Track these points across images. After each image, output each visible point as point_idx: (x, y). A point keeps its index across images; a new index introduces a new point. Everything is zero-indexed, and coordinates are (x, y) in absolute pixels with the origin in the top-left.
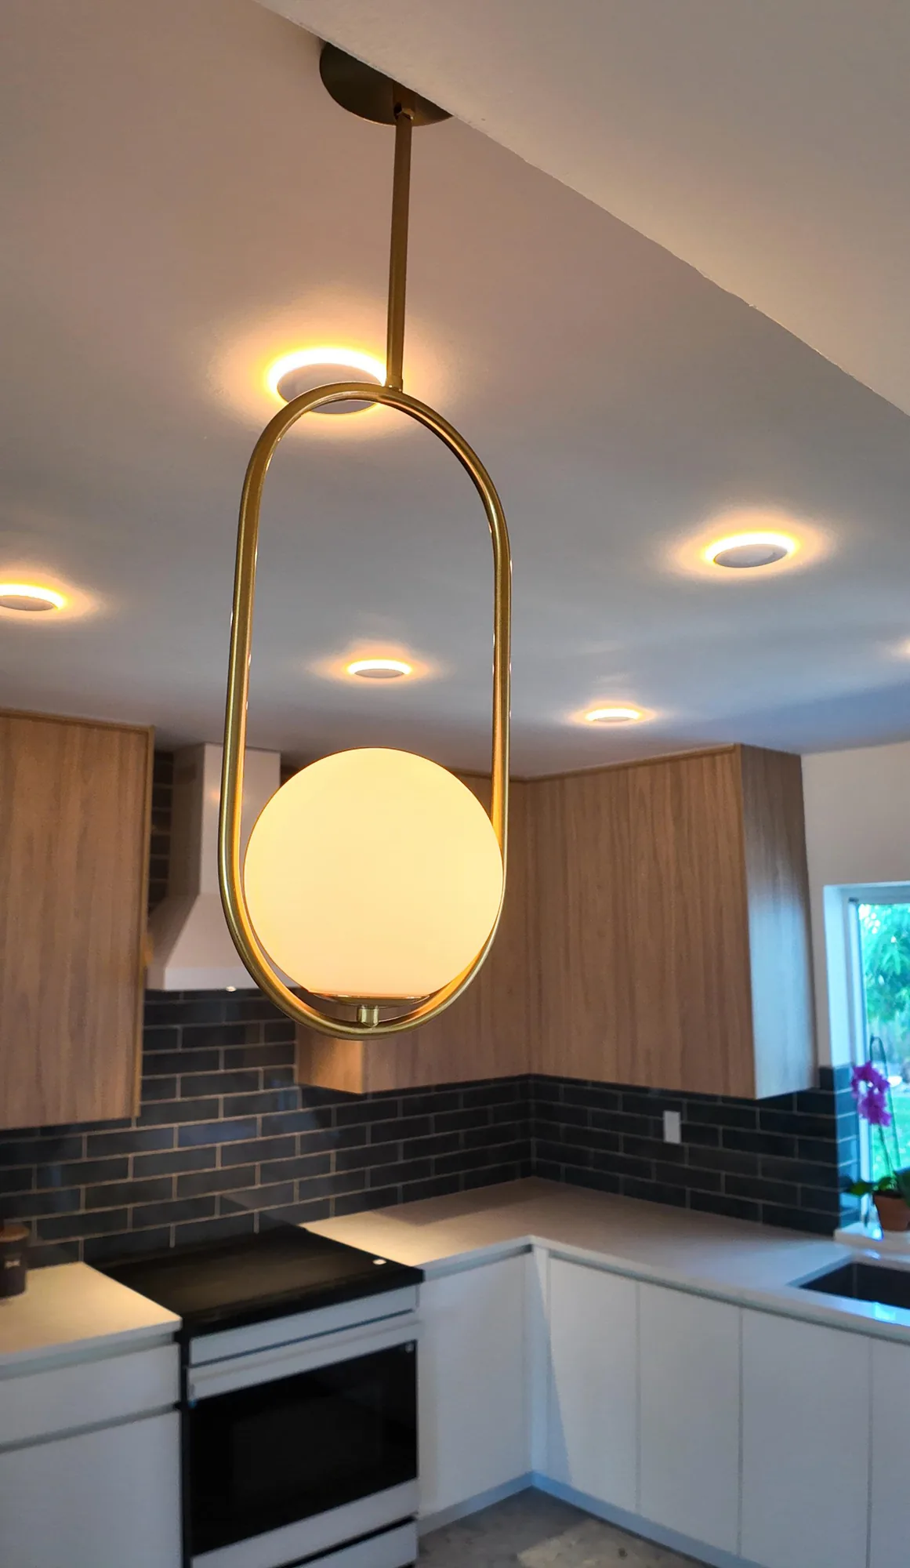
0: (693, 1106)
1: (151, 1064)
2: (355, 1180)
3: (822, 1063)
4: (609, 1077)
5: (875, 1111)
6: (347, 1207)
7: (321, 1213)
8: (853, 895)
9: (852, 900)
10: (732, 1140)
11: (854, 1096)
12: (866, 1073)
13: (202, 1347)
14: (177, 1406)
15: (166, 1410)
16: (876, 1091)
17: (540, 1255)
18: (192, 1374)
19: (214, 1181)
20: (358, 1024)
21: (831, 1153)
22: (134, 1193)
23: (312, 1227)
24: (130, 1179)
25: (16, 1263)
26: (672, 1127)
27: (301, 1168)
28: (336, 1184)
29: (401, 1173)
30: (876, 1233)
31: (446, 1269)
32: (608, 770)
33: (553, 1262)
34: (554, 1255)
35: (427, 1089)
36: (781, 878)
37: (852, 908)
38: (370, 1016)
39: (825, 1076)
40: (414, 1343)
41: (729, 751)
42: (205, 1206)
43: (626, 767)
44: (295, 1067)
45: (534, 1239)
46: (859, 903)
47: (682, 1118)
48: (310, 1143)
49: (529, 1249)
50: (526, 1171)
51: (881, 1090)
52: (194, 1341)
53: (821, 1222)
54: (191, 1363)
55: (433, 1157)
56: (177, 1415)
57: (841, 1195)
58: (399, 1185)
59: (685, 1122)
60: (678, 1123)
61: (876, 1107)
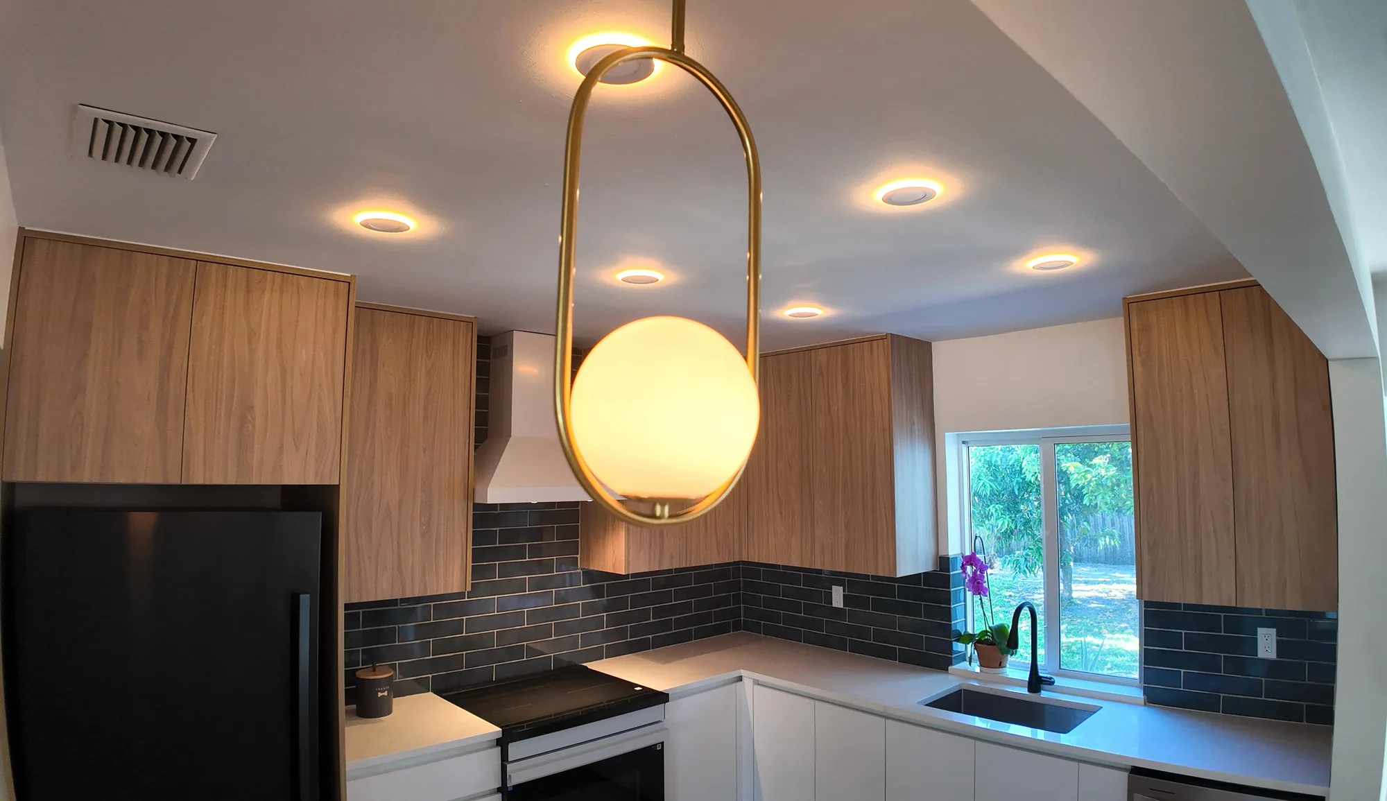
0: (850, 581)
1: (477, 556)
2: (621, 633)
3: (942, 553)
4: (796, 564)
5: (978, 586)
6: (614, 652)
7: (598, 656)
8: (966, 439)
9: (964, 442)
10: (879, 606)
11: (964, 575)
12: (971, 560)
13: (516, 749)
14: (499, 790)
15: (491, 793)
16: (978, 573)
17: (747, 683)
18: (510, 767)
19: (524, 634)
20: (654, 516)
21: (947, 614)
22: (468, 643)
23: (592, 666)
24: (464, 634)
25: (386, 693)
26: (838, 597)
27: (583, 625)
28: (606, 636)
29: (650, 628)
30: (978, 669)
31: (684, 693)
32: (798, 351)
33: (756, 687)
34: (757, 683)
35: (669, 571)
36: (917, 427)
37: (964, 448)
38: (663, 511)
39: (943, 562)
40: (662, 743)
41: (883, 338)
42: (516, 652)
43: (810, 350)
44: (579, 556)
45: (743, 673)
46: (970, 444)
47: (844, 591)
48: (589, 609)
49: (740, 679)
50: (737, 627)
51: (982, 572)
52: (510, 745)
53: (940, 661)
54: (509, 760)
55: (673, 618)
56: (500, 795)
57: (954, 643)
58: (650, 636)
59: (847, 593)
60: (842, 593)
61: (978, 583)
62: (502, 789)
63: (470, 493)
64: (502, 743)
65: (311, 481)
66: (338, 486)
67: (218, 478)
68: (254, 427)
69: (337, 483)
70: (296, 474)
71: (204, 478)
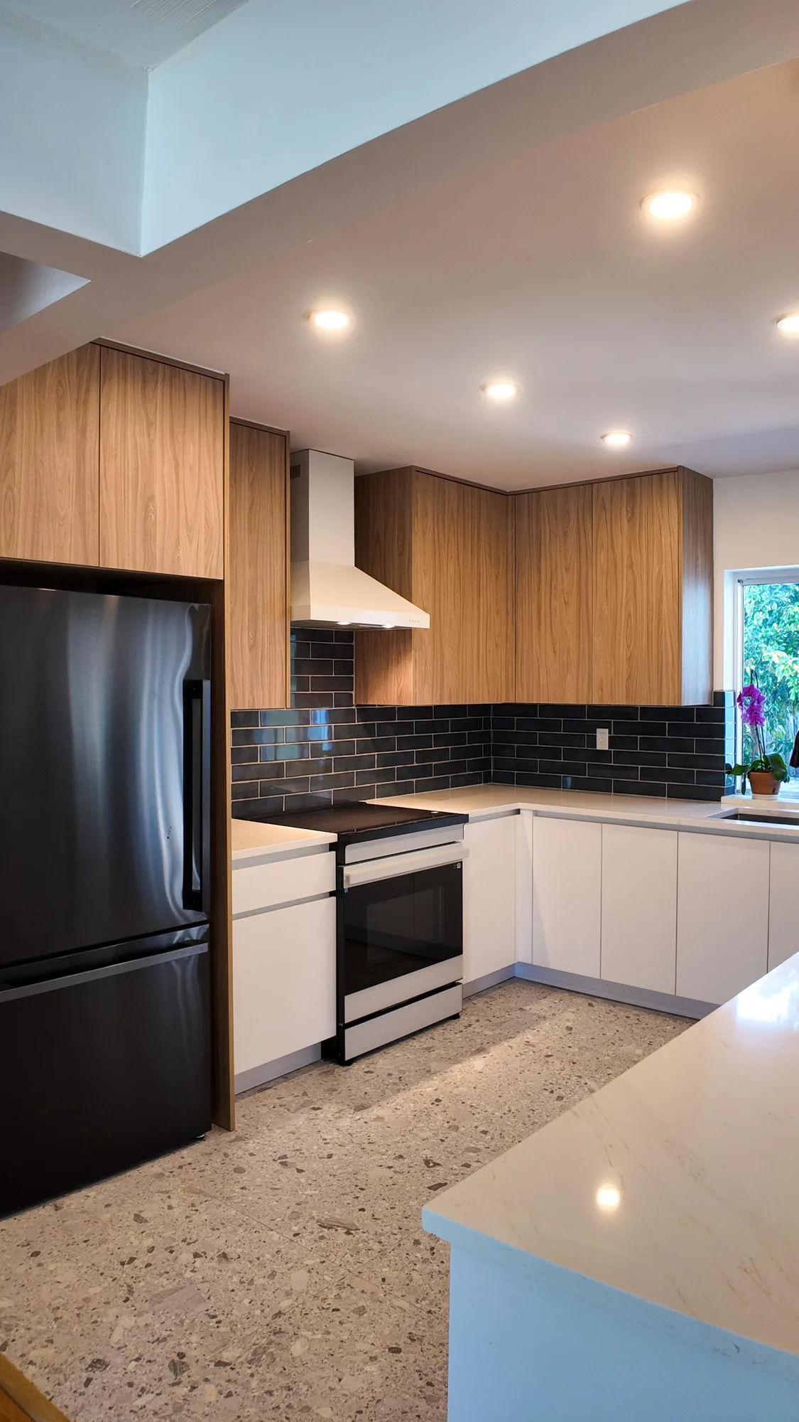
0: (617, 723)
2: (388, 775)
3: (716, 689)
4: (570, 700)
5: (755, 716)
8: (740, 579)
9: (739, 581)
10: (647, 744)
12: (748, 692)
13: (352, 852)
14: (334, 894)
15: (328, 896)
16: (756, 704)
17: (528, 813)
18: (345, 871)
21: (721, 747)
23: (368, 802)
26: (602, 739)
27: (357, 763)
29: (415, 772)
33: (536, 817)
34: (536, 813)
37: (739, 586)
39: (717, 697)
40: (461, 862)
41: (674, 471)
44: (353, 693)
45: (520, 805)
46: (744, 583)
47: (610, 733)
48: (364, 747)
49: (518, 812)
50: (488, 778)
51: (759, 702)
52: (348, 847)
53: (712, 793)
54: (346, 863)
55: (434, 763)
56: (334, 899)
57: (726, 775)
58: (414, 780)
59: (612, 735)
60: (607, 736)
61: (756, 713)
62: (338, 893)
63: (287, 611)
64: (338, 848)
65: (202, 575)
66: (224, 580)
67: (128, 566)
68: (156, 517)
69: (222, 579)
70: (192, 565)
71: (118, 564)
